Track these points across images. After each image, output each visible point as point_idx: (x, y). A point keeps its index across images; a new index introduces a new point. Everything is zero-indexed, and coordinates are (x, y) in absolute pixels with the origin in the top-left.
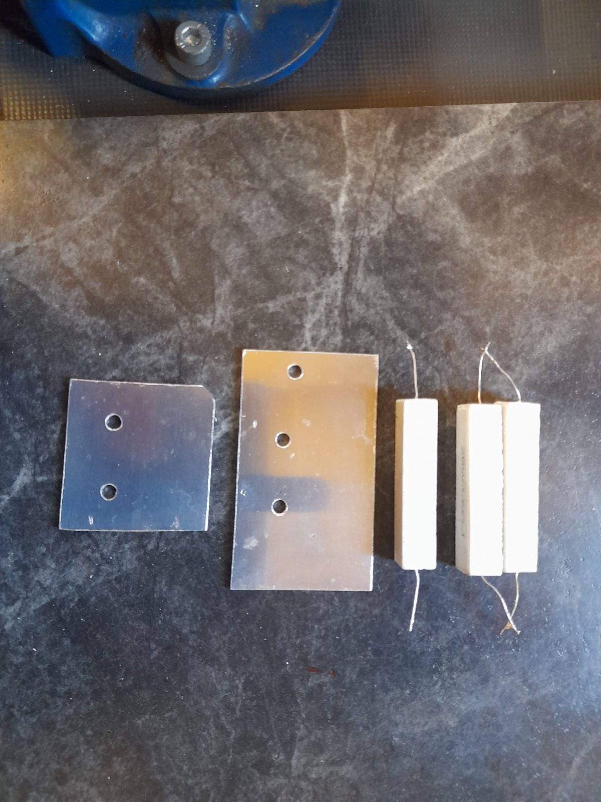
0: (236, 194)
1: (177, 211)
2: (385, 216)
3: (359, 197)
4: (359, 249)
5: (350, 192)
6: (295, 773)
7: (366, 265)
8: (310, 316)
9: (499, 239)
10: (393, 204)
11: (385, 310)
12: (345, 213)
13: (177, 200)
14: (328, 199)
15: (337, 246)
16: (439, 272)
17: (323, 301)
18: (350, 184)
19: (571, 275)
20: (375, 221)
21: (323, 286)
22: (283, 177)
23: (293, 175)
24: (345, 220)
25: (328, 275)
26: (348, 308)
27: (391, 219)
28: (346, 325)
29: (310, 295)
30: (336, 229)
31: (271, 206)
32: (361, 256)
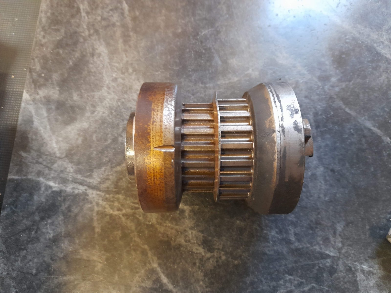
0: (37, 239)
1: (40, 272)
2: (65, 163)
3: (52, 175)
4: (78, 179)
5: (49, 179)
6: (338, 255)
7: (87, 177)
8: (106, 210)
9: (87, 108)
10: (60, 158)
11: (111, 170)
12: (59, 184)
13: (34, 272)
14: (50, 192)
15: (74, 190)
16: (98, 140)
17: (101, 202)
18: (45, 178)
19: (112, 76)
20: (66, 168)
21: (93, 201)
22: (33, 213)
23: (34, 208)
24: (62, 184)
25: (88, 197)
26: (106, 189)
27: (67, 161)
28: (115, 192)
29: (96, 209)
30: (66, 189)
31: (47, 222)
32: (82, 178)
